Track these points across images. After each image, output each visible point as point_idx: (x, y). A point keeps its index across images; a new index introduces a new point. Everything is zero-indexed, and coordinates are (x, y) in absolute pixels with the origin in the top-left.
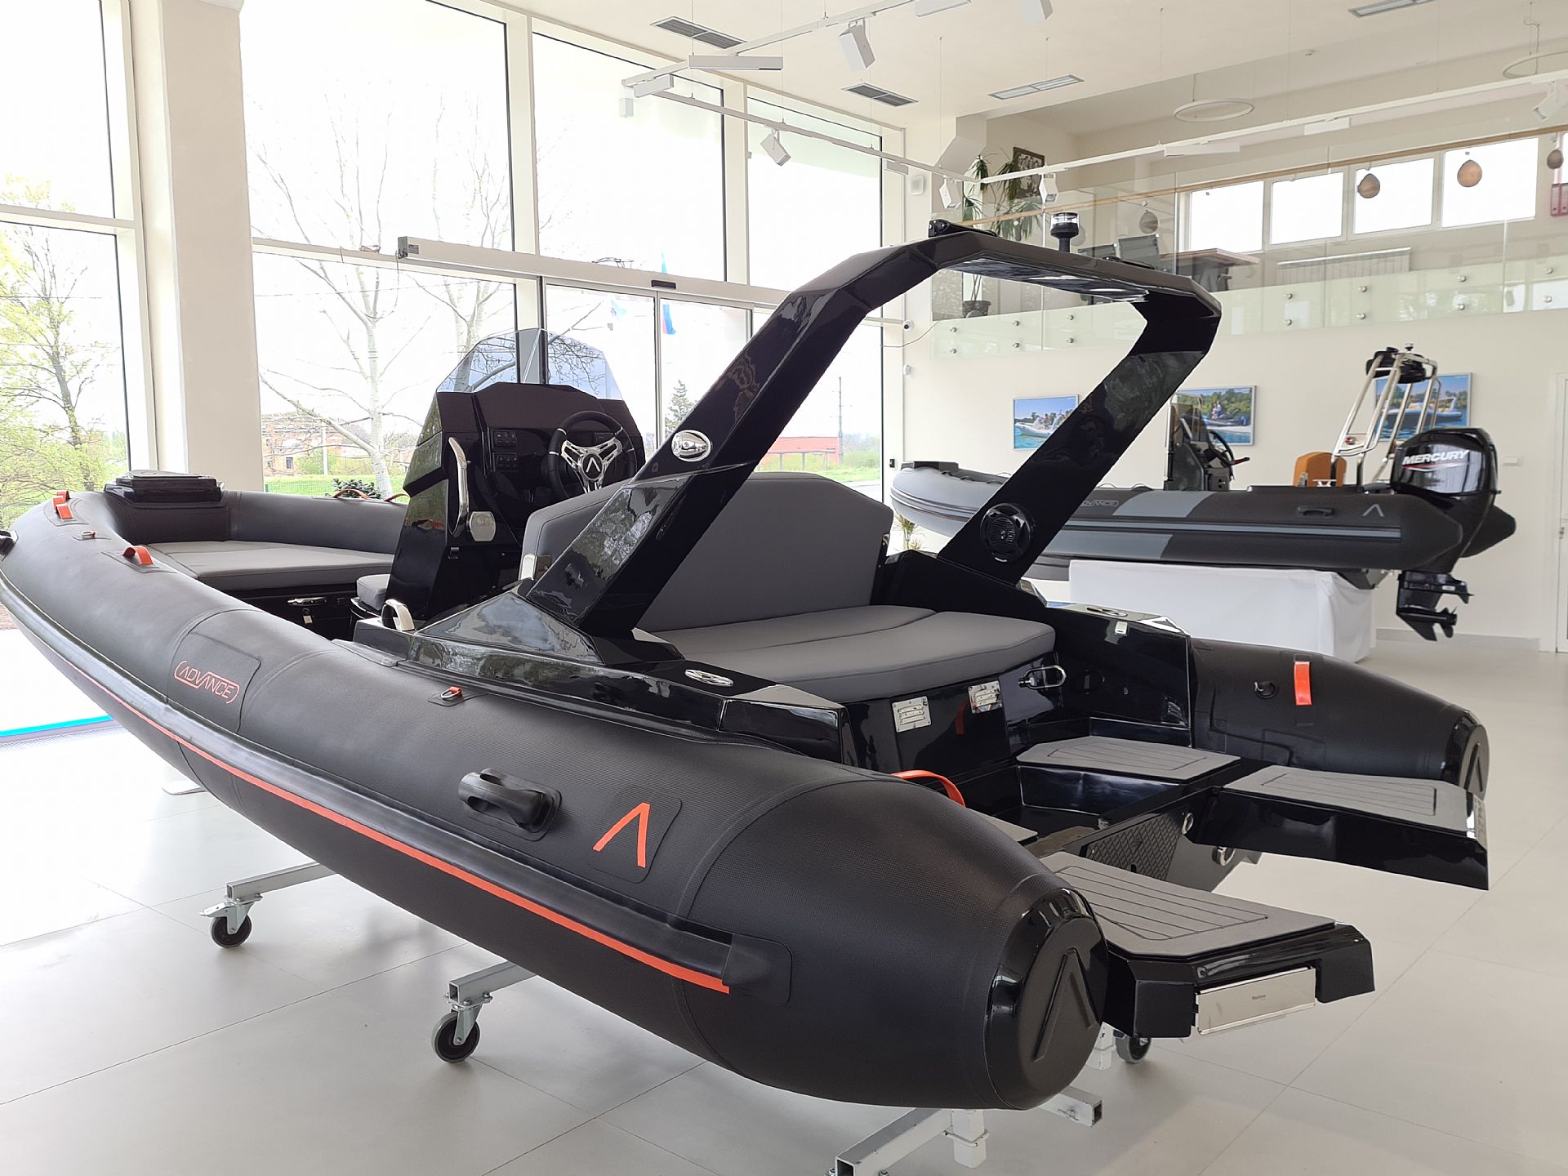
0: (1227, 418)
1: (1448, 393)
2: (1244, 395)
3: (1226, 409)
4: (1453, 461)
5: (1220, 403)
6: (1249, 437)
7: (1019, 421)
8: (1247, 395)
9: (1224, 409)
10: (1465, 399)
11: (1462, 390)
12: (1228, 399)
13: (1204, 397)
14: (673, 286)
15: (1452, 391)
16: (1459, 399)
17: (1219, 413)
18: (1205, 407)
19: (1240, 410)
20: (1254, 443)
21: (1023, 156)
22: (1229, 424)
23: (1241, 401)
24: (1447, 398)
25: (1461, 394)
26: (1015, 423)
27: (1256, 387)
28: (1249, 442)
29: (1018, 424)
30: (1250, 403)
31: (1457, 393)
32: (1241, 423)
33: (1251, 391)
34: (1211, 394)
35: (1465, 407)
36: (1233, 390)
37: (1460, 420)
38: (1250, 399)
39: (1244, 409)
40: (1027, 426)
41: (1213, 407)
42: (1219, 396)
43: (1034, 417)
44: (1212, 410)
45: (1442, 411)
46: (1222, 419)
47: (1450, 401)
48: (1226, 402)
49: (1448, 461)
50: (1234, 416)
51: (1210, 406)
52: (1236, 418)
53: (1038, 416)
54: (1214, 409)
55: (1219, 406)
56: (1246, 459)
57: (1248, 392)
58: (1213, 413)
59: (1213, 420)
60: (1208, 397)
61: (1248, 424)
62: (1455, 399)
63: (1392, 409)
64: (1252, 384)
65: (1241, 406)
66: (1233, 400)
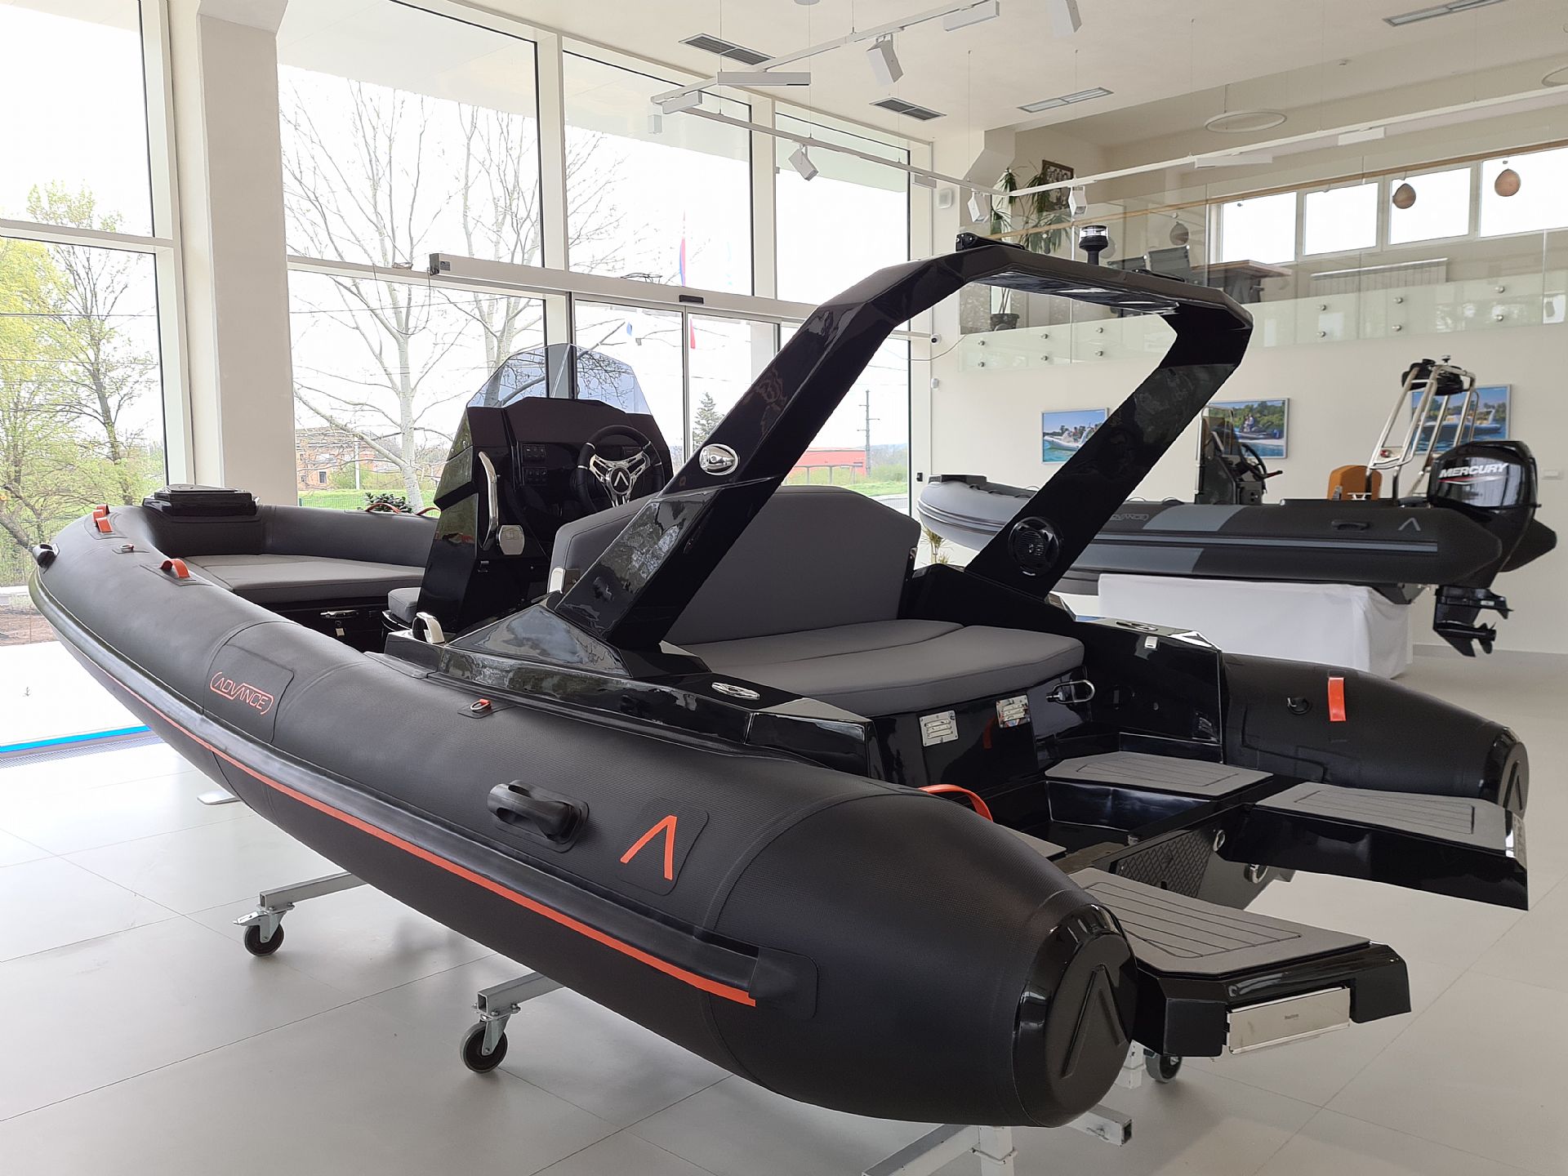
0: (1259, 431)
1: (1486, 406)
2: (1276, 407)
3: (1259, 422)
4: (1492, 474)
5: (1252, 416)
6: (1282, 450)
7: (1048, 434)
8: (1281, 407)
9: (1256, 422)
10: (1504, 411)
11: (1501, 402)
12: (1261, 412)
13: (1237, 410)
14: (700, 300)
15: (1491, 404)
16: (1497, 411)
17: (1251, 426)
18: (1237, 419)
19: (1273, 423)
20: (1287, 457)
21: (1052, 169)
22: (1261, 436)
23: (1273, 414)
24: (1485, 410)
25: (1499, 406)
26: (1044, 436)
27: (1289, 399)
28: (1282, 455)
29: (1046, 438)
30: (1283, 415)
31: (1496, 405)
32: (1273, 436)
33: (1284, 403)
34: (1243, 407)
35: (1504, 419)
36: (1265, 402)
37: (1499, 433)
38: (1283, 412)
39: (1276, 422)
40: (1055, 439)
41: (1245, 420)
42: (1251, 409)
43: (1063, 430)
44: (1244, 423)
45: (1481, 424)
46: (1254, 432)
47: (1488, 413)
48: (1258, 415)
49: (1486, 474)
50: (1267, 428)
51: (1242, 418)
52: (1269, 431)
53: (1067, 430)
54: (1247, 422)
55: (1251, 418)
56: (1280, 472)
57: (1280, 405)
58: (1245, 425)
59: (1246, 433)
60: (1240, 409)
61: (1280, 437)
62: (1494, 411)
63: (1428, 421)
64: (1285, 397)
65: (1274, 419)
66: (1266, 412)
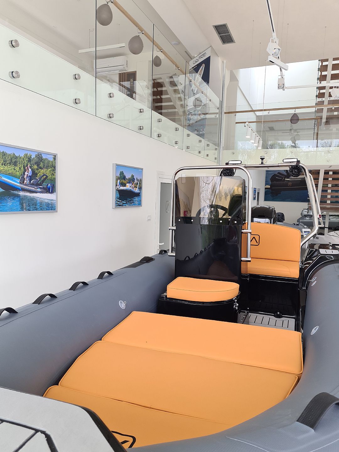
0: (37, 185)
2: (49, 161)
3: (37, 174)
8: (52, 162)
9: (34, 174)
12: (38, 164)
13: (16, 157)
16: (140, 183)
17: (31, 178)
18: (17, 168)
19: (47, 176)
20: (57, 211)
22: (39, 190)
23: (47, 167)
30: (54, 170)
33: (55, 158)
34: (22, 155)
35: (141, 188)
36: (41, 154)
38: (54, 167)
39: (49, 176)
41: (25, 171)
42: (30, 160)
46: (33, 184)
47: (137, 184)
48: (35, 167)
50: (43, 181)
51: (22, 169)
52: (45, 184)
58: (25, 177)
60: (19, 157)
61: (52, 192)
65: (48, 172)
66: (41, 165)
